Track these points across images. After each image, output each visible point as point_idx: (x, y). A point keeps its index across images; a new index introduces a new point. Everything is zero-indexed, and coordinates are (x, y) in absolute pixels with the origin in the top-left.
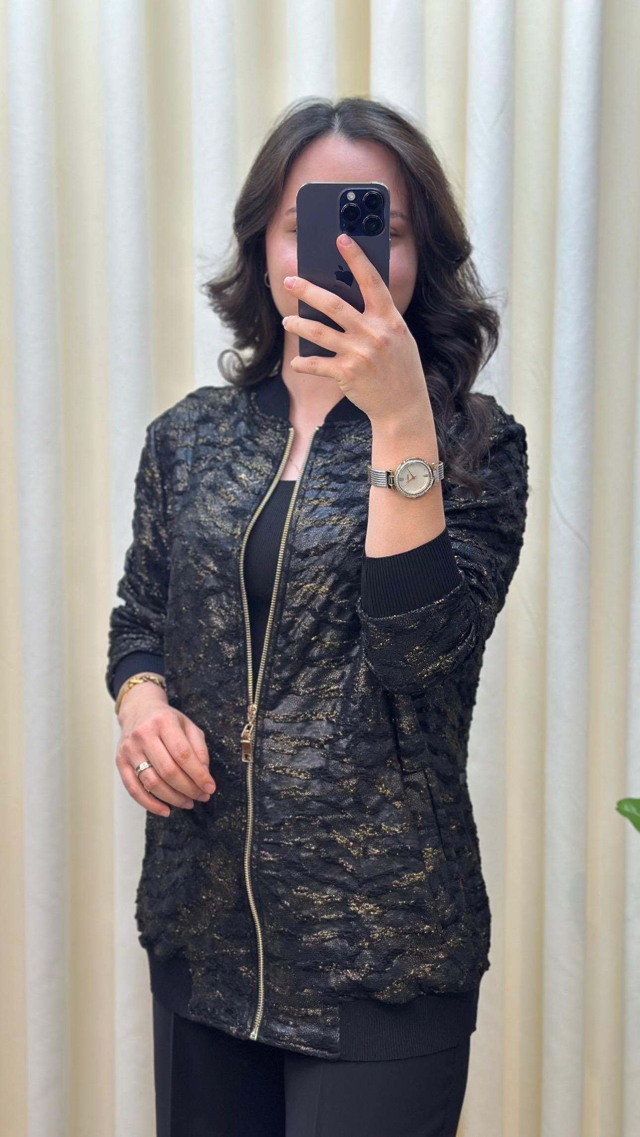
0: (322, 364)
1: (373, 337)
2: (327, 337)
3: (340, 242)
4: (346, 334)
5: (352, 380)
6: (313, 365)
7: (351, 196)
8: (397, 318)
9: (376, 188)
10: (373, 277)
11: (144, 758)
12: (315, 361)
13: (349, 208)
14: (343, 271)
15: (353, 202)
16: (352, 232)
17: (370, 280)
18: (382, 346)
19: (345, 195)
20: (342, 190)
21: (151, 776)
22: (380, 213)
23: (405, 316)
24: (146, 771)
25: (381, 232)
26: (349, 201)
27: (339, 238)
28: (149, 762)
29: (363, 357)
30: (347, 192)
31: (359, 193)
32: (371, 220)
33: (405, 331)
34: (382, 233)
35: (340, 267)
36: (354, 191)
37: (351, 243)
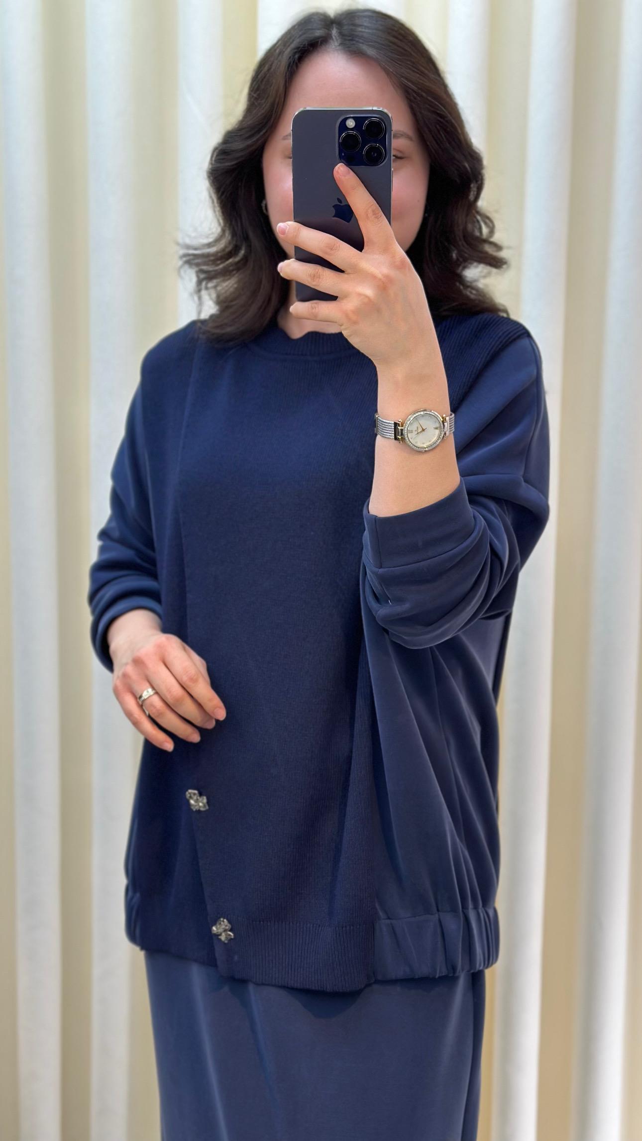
0: (324, 308)
1: (374, 277)
2: (326, 281)
3: (338, 172)
4: (348, 274)
5: (355, 323)
6: (314, 311)
7: (351, 123)
8: (401, 253)
9: (378, 114)
10: (373, 211)
11: (148, 684)
12: (316, 305)
13: (348, 136)
14: (342, 205)
15: (352, 129)
16: (351, 161)
17: (370, 215)
18: (384, 286)
19: (344, 122)
20: (339, 118)
21: (157, 702)
22: (382, 141)
23: (410, 252)
24: (151, 698)
25: (384, 161)
26: (347, 129)
27: (337, 167)
28: (153, 688)
29: (367, 297)
30: (346, 119)
31: (359, 120)
32: (372, 149)
33: (409, 269)
34: (383, 163)
36: (354, 118)
37: (349, 173)
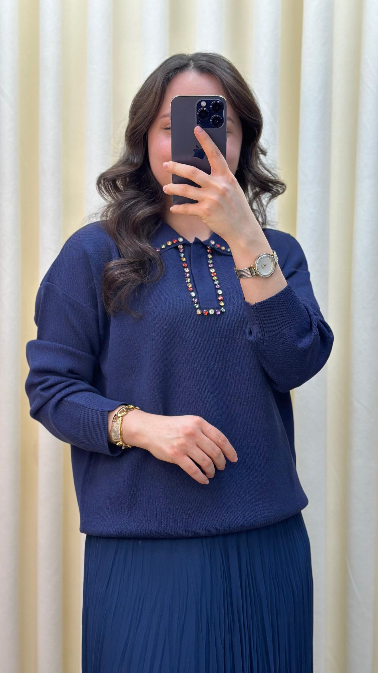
0: (191, 207)
1: (217, 189)
2: (191, 192)
3: (196, 131)
4: (203, 188)
5: (209, 215)
6: (185, 209)
7: (204, 104)
8: (232, 176)
10: (216, 152)
12: (186, 206)
13: (203, 111)
14: (199, 149)
16: (204, 125)
17: (215, 153)
18: (223, 194)
19: (199, 103)
20: (197, 100)
22: (221, 113)
25: (222, 125)
26: (202, 107)
27: (195, 129)
30: (201, 101)
31: (208, 102)
32: (215, 118)
33: (237, 184)
35: (197, 146)
36: (205, 101)
